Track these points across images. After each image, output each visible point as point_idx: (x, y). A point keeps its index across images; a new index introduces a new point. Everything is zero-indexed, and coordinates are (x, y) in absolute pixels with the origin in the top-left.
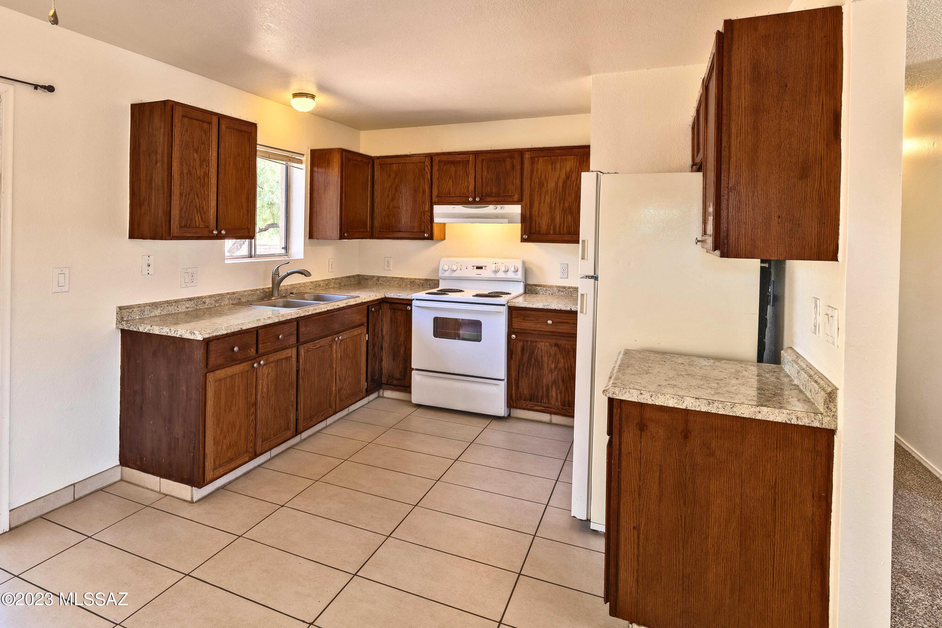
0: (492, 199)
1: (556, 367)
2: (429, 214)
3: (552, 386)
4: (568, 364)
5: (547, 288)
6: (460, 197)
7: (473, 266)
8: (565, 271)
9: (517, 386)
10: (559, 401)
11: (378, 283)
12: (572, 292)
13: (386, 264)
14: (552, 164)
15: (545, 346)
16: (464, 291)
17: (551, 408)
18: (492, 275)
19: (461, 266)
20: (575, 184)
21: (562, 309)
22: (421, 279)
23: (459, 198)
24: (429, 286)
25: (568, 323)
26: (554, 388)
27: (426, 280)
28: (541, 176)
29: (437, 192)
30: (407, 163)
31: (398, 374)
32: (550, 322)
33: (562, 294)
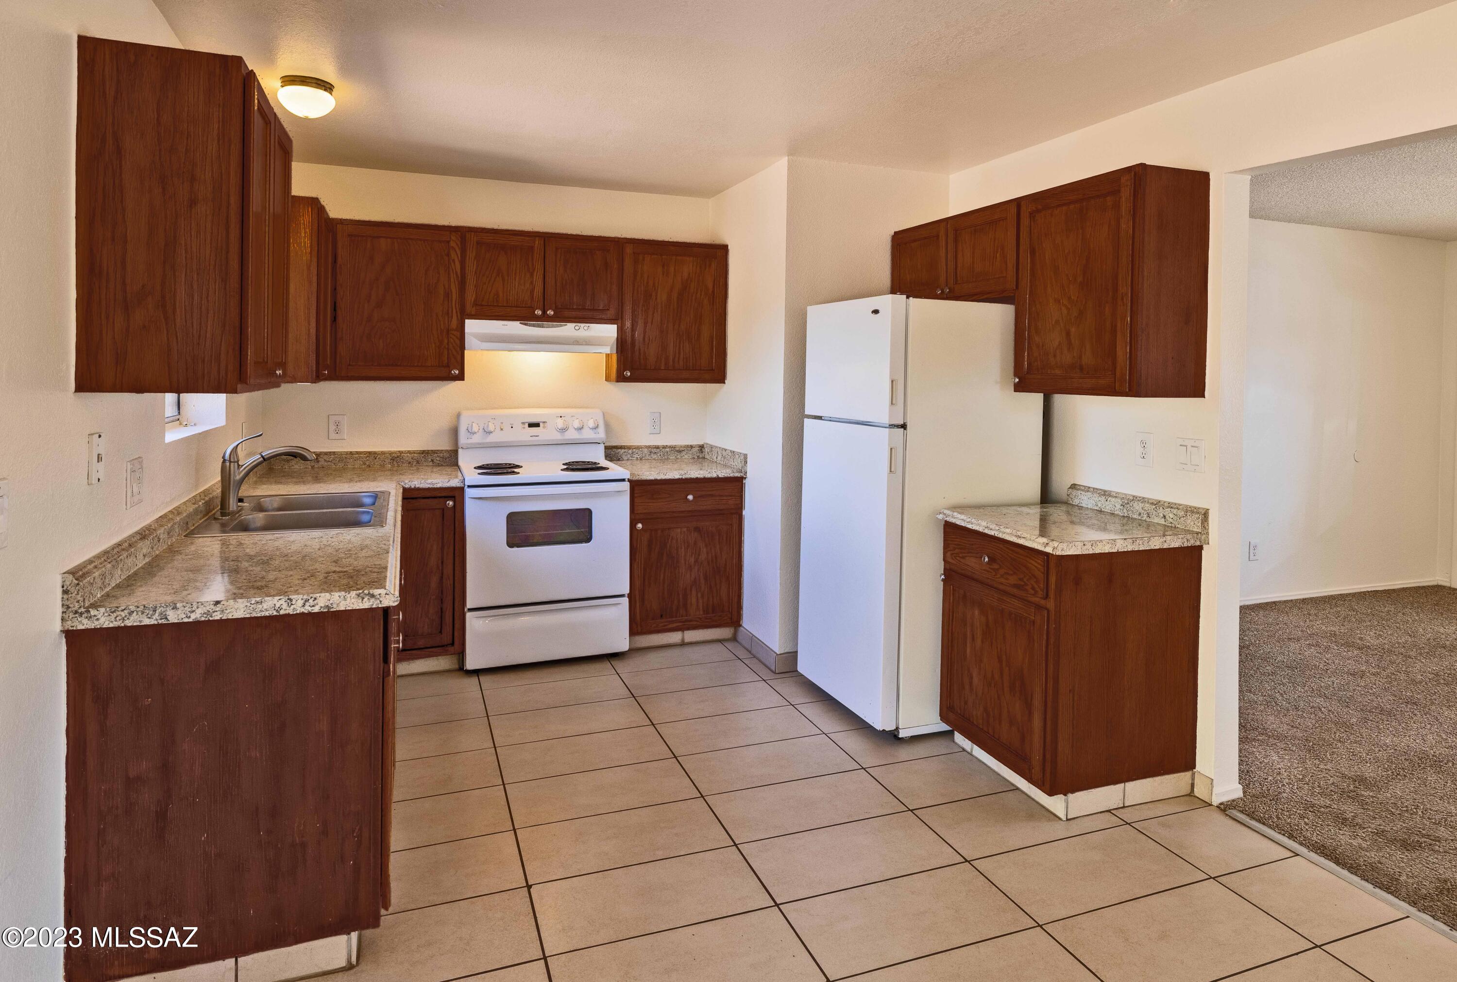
0: (573, 313)
1: (696, 561)
2: (458, 334)
3: (691, 590)
4: (712, 554)
5: (634, 450)
6: (517, 307)
7: (523, 423)
8: (657, 422)
9: (643, 600)
10: (701, 608)
11: (316, 466)
12: (669, 453)
13: (332, 427)
14: (663, 266)
15: (681, 533)
16: (522, 467)
17: (691, 621)
18: (558, 437)
19: (502, 423)
20: (694, 298)
21: (706, 476)
22: (414, 452)
23: (515, 309)
24: (431, 464)
25: (712, 495)
26: (694, 592)
27: (423, 452)
28: (648, 283)
29: (474, 296)
30: (411, 239)
31: (426, 627)
32: (690, 497)
33: (655, 456)
